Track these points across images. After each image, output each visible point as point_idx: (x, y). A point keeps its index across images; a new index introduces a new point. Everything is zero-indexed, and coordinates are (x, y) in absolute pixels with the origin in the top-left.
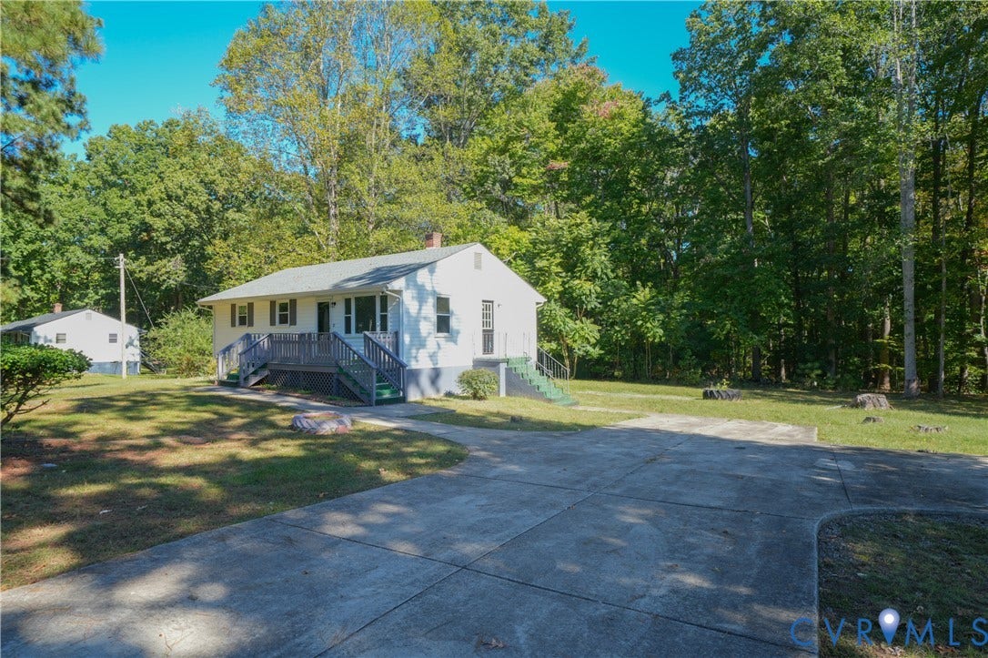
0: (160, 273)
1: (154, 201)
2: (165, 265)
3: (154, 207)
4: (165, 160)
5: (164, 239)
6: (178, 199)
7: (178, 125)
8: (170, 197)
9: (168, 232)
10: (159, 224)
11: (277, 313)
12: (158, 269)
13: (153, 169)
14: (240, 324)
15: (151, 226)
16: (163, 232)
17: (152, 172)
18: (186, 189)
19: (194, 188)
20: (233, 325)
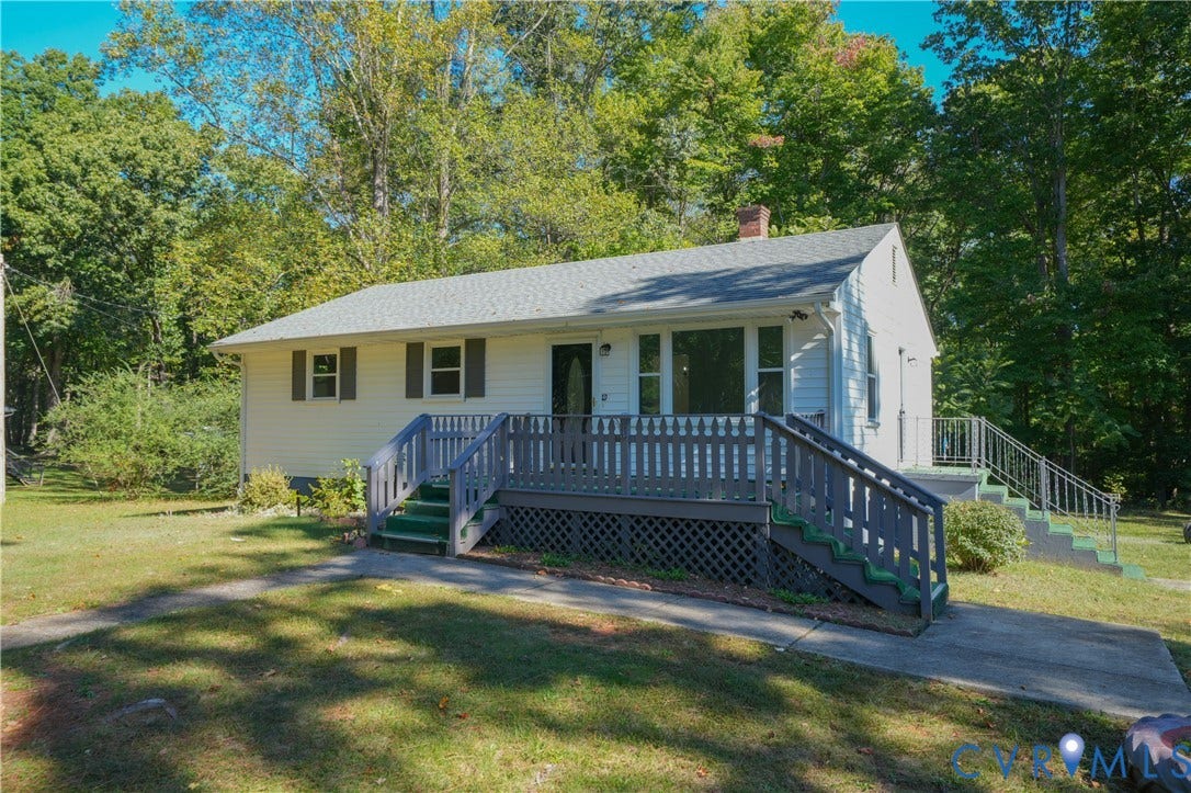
0: (34, 308)
1: (24, 182)
2: (44, 295)
3: (27, 193)
4: (40, 117)
5: (43, 249)
6: (71, 180)
7: (65, 62)
8: (54, 177)
9: (48, 237)
10: (33, 222)
11: (428, 370)
12: (30, 303)
13: (20, 131)
14: (317, 394)
15: (19, 225)
16: (41, 237)
17: (17, 136)
18: (87, 163)
19: (103, 163)
20: (298, 394)
